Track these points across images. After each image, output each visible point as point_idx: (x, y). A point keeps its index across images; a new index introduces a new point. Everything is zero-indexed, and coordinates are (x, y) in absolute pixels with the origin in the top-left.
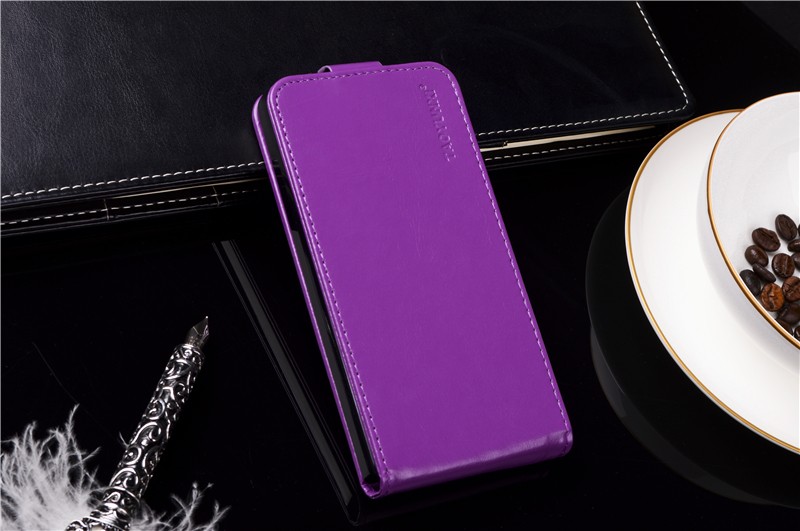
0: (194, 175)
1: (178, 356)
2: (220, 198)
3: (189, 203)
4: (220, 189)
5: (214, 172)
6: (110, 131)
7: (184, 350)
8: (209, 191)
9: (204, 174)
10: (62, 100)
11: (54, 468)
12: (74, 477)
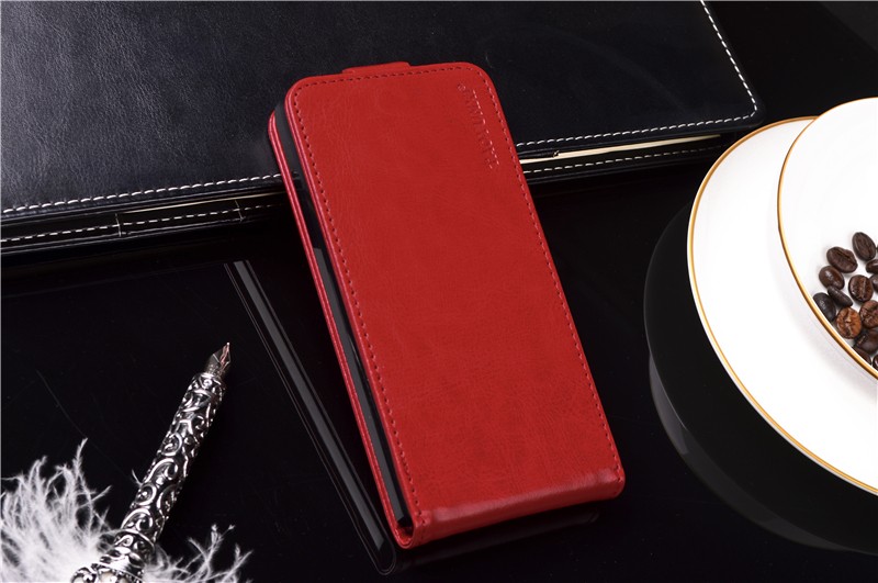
0: (214, 188)
1: (196, 386)
2: (243, 213)
3: (209, 218)
4: (243, 203)
5: (237, 185)
6: (123, 139)
7: (203, 379)
8: (231, 205)
9: (225, 186)
10: (69, 105)
11: (60, 508)
12: (82, 518)
